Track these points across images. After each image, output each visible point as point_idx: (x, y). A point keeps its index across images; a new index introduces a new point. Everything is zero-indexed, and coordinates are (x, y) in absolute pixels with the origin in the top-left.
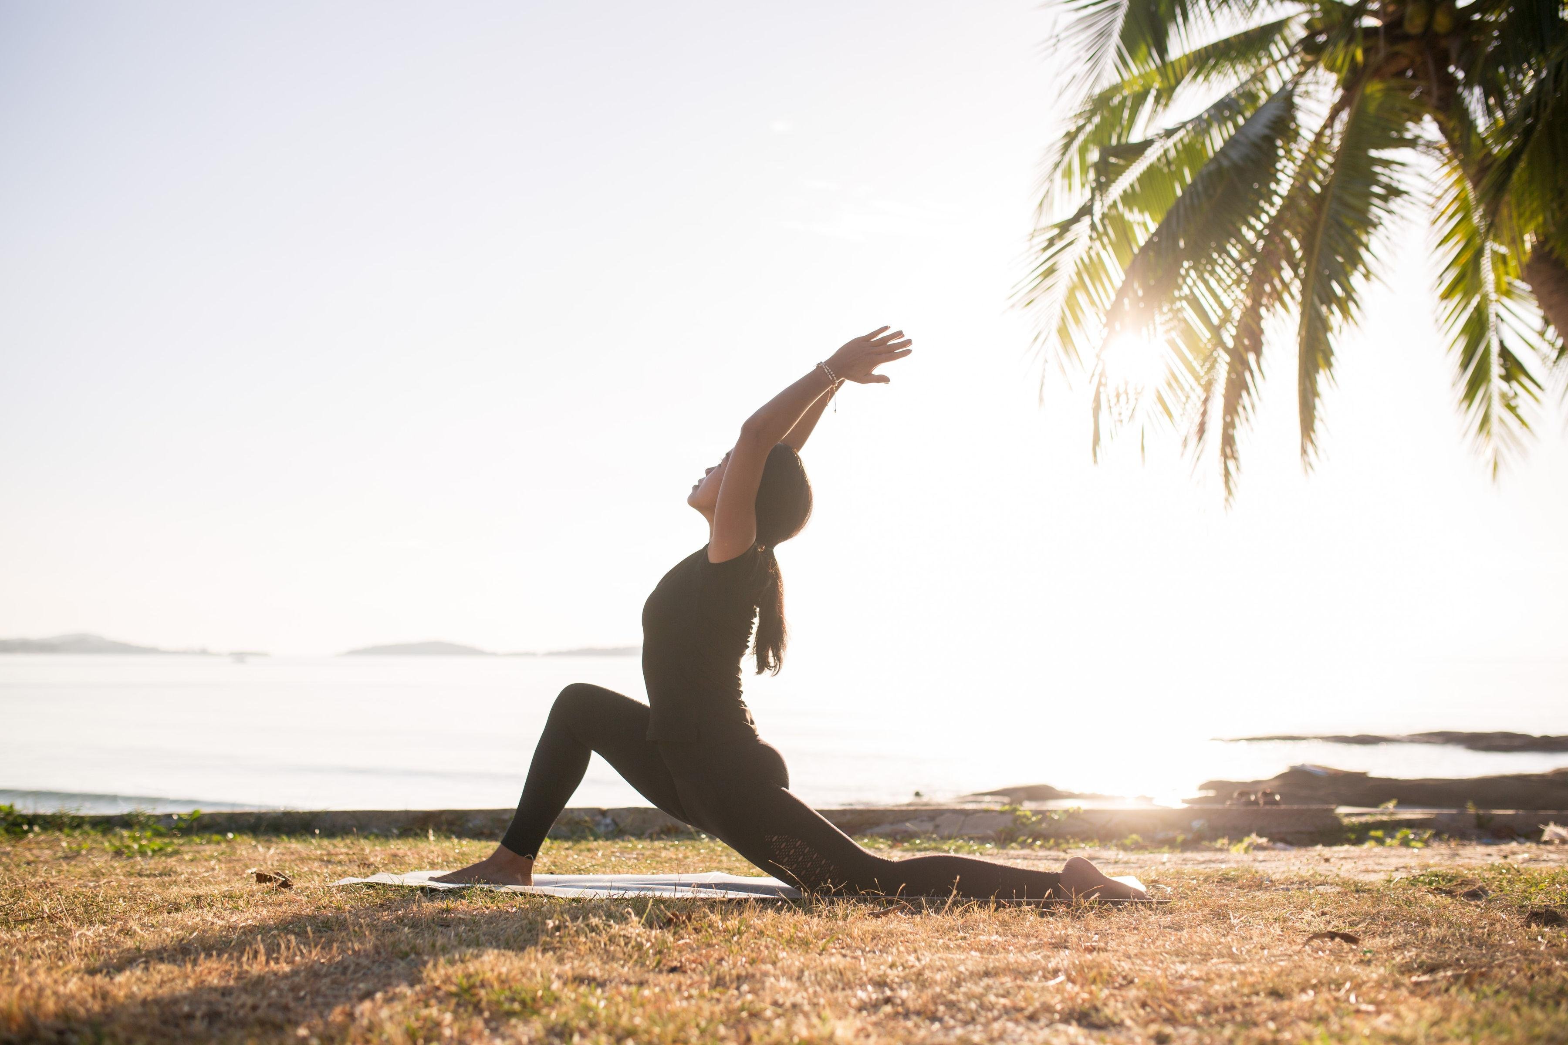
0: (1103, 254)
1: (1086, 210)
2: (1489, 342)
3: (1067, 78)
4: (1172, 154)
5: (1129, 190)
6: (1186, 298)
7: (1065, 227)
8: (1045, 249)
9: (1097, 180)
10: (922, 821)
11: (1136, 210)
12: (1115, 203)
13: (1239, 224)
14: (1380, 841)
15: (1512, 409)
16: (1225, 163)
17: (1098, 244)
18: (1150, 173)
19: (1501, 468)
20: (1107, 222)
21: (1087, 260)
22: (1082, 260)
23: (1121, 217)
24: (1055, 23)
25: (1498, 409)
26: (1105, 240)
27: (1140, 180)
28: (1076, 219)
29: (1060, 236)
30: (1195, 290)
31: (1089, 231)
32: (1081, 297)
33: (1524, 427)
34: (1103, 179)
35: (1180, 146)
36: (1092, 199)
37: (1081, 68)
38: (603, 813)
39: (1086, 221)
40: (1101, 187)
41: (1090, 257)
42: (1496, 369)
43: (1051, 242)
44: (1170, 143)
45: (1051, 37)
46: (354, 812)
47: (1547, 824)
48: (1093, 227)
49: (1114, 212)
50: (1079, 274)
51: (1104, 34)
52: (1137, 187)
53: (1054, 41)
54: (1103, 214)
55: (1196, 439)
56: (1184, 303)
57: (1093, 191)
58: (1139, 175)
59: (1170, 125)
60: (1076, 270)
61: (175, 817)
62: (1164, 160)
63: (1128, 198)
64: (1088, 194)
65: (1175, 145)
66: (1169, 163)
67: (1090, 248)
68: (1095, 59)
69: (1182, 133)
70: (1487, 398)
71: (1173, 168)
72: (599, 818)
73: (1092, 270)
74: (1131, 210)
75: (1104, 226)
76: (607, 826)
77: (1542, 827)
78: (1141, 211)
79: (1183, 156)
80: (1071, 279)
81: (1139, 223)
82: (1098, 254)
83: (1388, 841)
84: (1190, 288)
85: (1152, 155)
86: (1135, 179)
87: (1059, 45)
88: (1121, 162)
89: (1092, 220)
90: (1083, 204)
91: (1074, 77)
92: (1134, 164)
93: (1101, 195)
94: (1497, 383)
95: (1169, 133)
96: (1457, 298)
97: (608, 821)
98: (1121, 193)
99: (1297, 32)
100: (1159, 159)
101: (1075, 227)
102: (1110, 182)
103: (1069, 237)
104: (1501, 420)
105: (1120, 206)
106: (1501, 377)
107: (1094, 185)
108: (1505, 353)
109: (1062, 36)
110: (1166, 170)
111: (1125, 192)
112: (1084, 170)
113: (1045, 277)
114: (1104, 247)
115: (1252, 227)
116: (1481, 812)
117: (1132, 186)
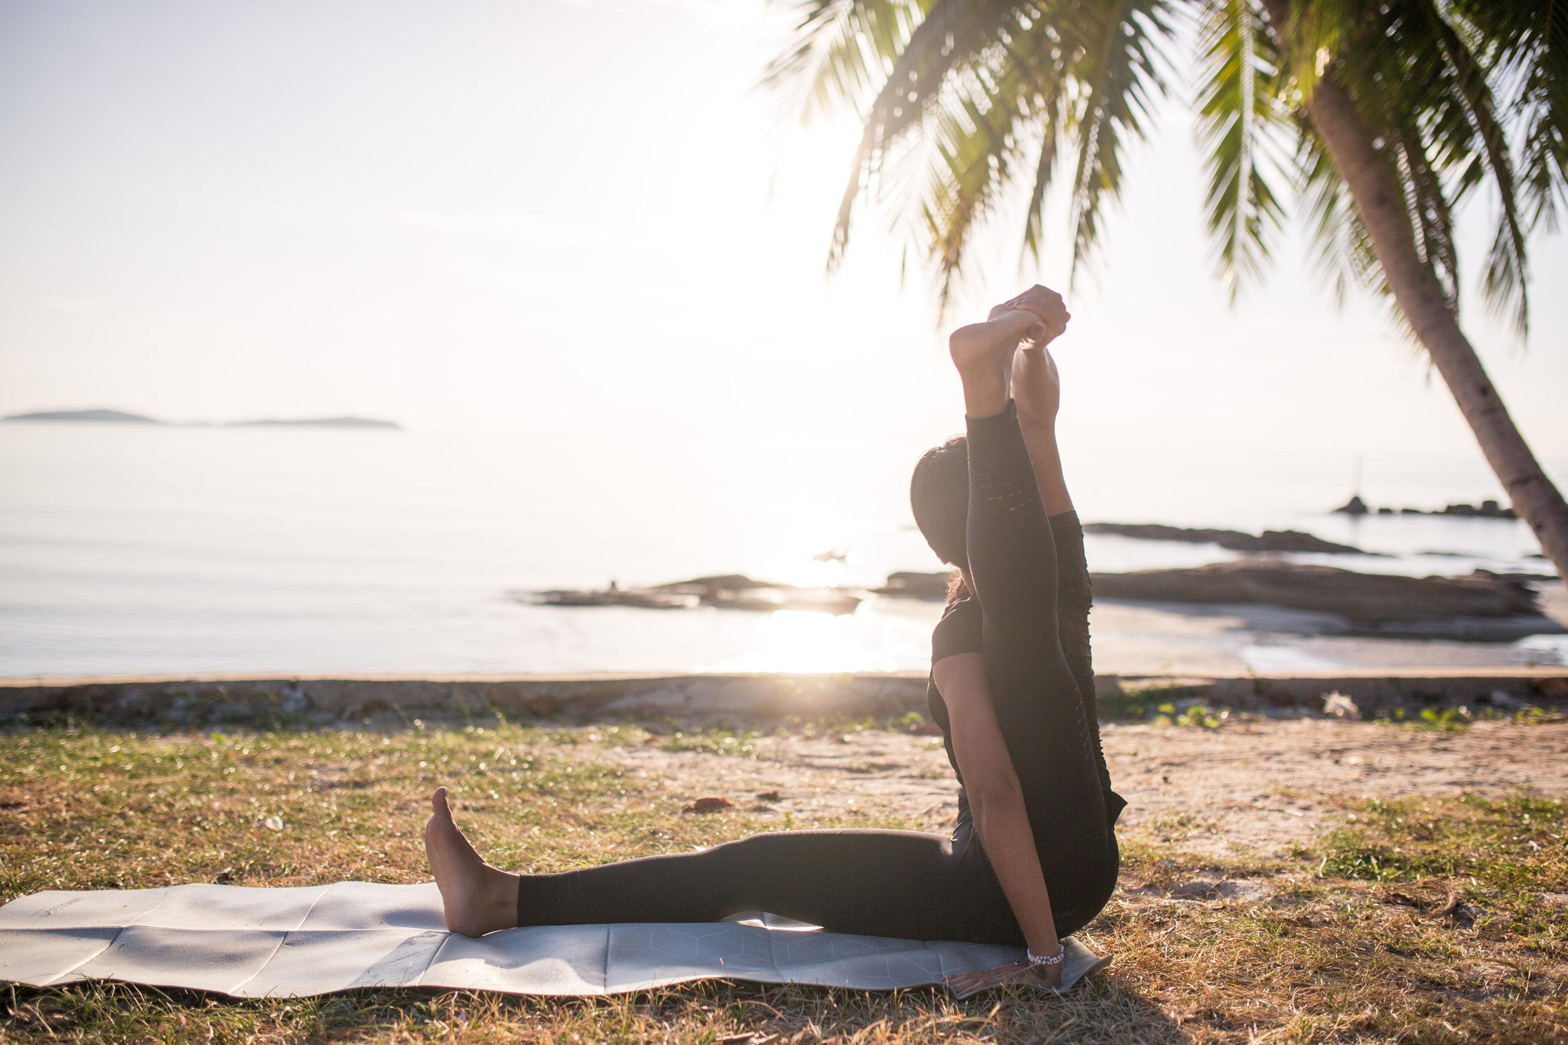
2: (1241, 164)
8: (801, 27)
13: (1018, 14)
15: (1255, 234)
19: (1239, 291)
25: (1242, 233)
33: (1265, 254)
38: (293, 685)
42: (1245, 192)
47: (1330, 693)
70: (1233, 223)
72: (287, 691)
76: (297, 701)
77: (1324, 695)
83: (1182, 719)
94: (1245, 208)
96: (1215, 116)
97: (299, 694)
104: (1245, 247)
106: (1250, 201)
108: (1255, 177)
115: (1029, 16)
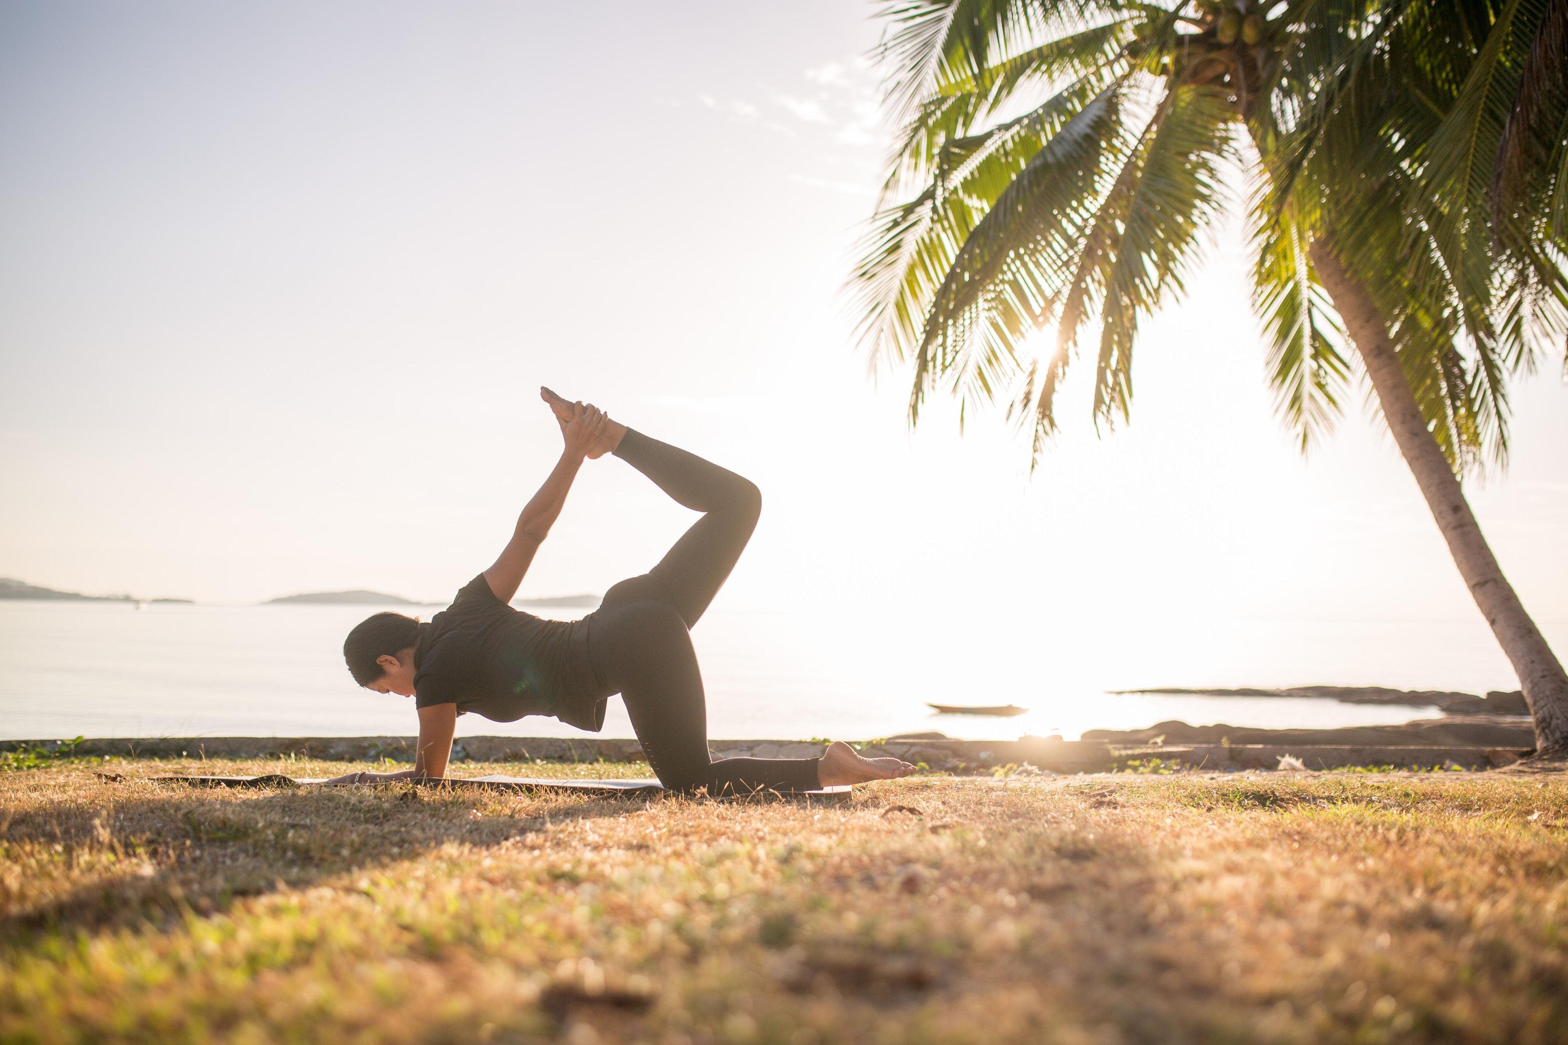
0: (943, 236)
1: (929, 195)
2: (1302, 324)
3: (891, 84)
4: (1010, 145)
5: (969, 178)
6: (1009, 283)
7: (909, 210)
8: (889, 230)
9: (940, 167)
10: (741, 750)
11: (975, 196)
12: (956, 188)
14: (1135, 769)
15: (1321, 386)
16: (1050, 159)
17: (938, 226)
18: (989, 161)
19: (1310, 438)
20: (948, 206)
21: (927, 241)
22: (923, 239)
23: (961, 202)
24: (885, 32)
25: (1308, 386)
26: (946, 224)
27: (979, 168)
28: (920, 202)
29: (904, 218)
30: (1018, 276)
31: (931, 214)
32: (920, 274)
33: (1331, 404)
34: (946, 167)
35: (1017, 139)
36: (935, 185)
37: (905, 76)
39: (929, 204)
40: (943, 175)
41: (931, 240)
42: (1307, 350)
43: (896, 223)
44: (1008, 135)
45: (880, 46)
46: (226, 738)
47: (1283, 756)
48: (935, 210)
49: (954, 197)
50: (919, 253)
51: (927, 45)
52: (976, 174)
53: (882, 49)
54: (945, 198)
55: (1021, 406)
56: (1007, 287)
57: (936, 177)
58: (978, 164)
59: (1008, 120)
60: (917, 249)
61: (59, 743)
62: (1002, 151)
63: (968, 185)
64: (931, 181)
65: (1012, 137)
66: (1006, 154)
67: (931, 229)
68: (918, 68)
69: (1016, 128)
70: (1299, 375)
71: (1010, 159)
73: (932, 250)
74: (970, 196)
75: (945, 210)
77: (1279, 758)
78: (980, 198)
79: (1019, 148)
80: (912, 256)
81: (977, 209)
82: (938, 236)
83: (1141, 769)
84: (1014, 274)
85: (990, 147)
86: (975, 167)
87: (887, 53)
88: (963, 152)
89: (934, 203)
90: (926, 189)
91: (898, 83)
92: (974, 154)
93: (943, 181)
94: (1308, 364)
95: (1007, 127)
96: (1272, 284)
98: (962, 180)
99: (1129, 36)
100: (997, 150)
101: (919, 210)
102: (952, 169)
103: (912, 218)
104: (1311, 396)
105: (960, 192)
106: (1312, 357)
107: (937, 172)
108: (1316, 335)
109: (889, 45)
110: (1003, 160)
111: (965, 179)
112: (930, 157)
113: (889, 254)
114: (944, 230)
115: (1071, 221)
116: (1233, 746)
117: (972, 174)
